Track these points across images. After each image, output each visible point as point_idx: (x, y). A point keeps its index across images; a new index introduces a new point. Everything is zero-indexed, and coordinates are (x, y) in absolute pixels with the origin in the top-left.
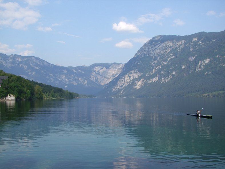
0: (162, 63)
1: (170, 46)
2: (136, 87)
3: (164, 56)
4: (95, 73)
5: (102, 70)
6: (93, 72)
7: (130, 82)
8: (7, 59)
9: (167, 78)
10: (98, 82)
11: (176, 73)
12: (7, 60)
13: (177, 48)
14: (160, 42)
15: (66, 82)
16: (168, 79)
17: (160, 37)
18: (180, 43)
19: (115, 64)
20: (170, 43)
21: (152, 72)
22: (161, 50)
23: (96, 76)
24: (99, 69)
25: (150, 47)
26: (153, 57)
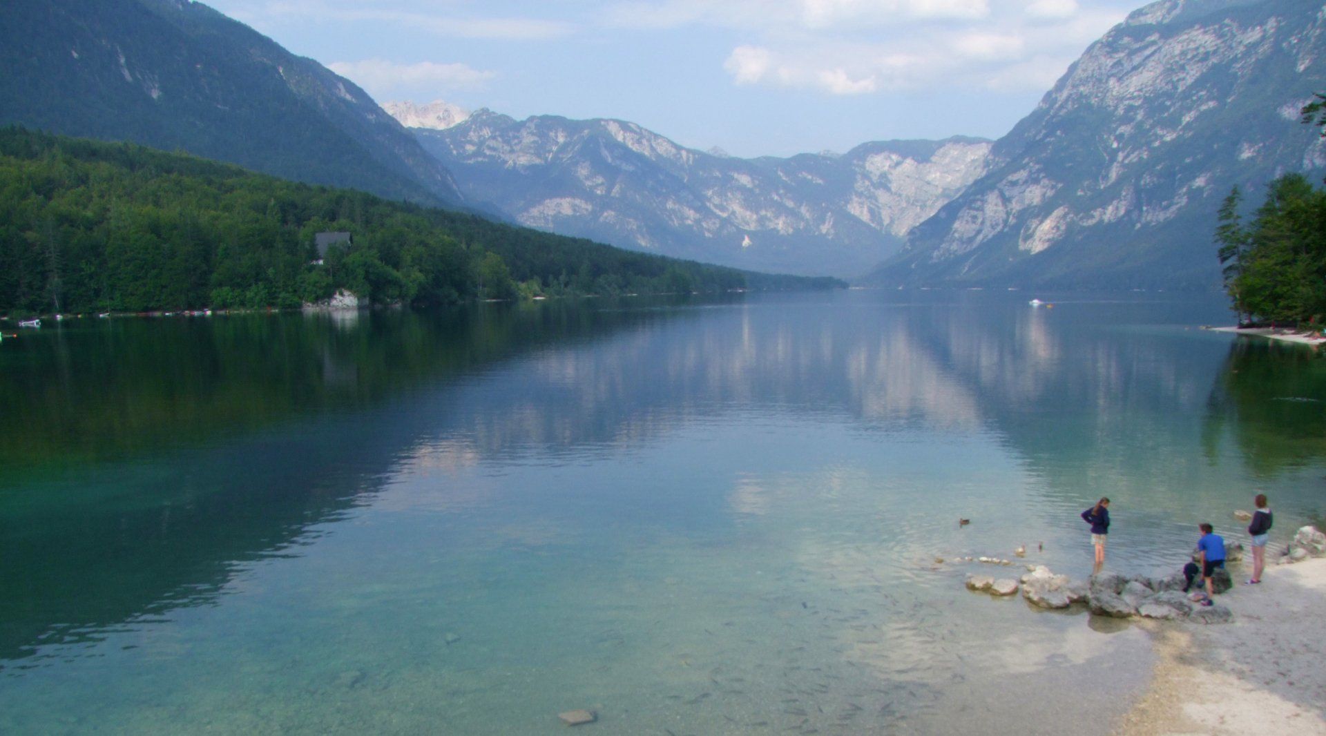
0: (1155, 134)
1: (1201, 50)
2: (1028, 245)
3: (1168, 103)
4: (867, 183)
5: (899, 169)
6: (859, 177)
7: (1006, 222)
8: (515, 137)
9: (1164, 203)
10: (880, 222)
11: (1207, 183)
12: (516, 141)
13: (1235, 60)
14: (1154, 37)
15: (748, 224)
16: (1167, 208)
17: (1164, 11)
18: (1254, 35)
19: (957, 140)
20: (1207, 37)
21: (1106, 177)
22: (1158, 72)
23: (872, 197)
24: (887, 164)
25: (1110, 62)
26: (1116, 107)
